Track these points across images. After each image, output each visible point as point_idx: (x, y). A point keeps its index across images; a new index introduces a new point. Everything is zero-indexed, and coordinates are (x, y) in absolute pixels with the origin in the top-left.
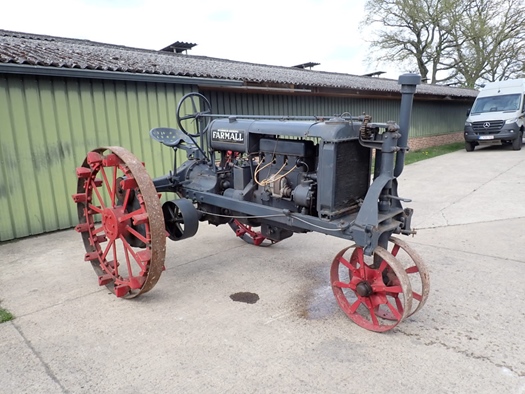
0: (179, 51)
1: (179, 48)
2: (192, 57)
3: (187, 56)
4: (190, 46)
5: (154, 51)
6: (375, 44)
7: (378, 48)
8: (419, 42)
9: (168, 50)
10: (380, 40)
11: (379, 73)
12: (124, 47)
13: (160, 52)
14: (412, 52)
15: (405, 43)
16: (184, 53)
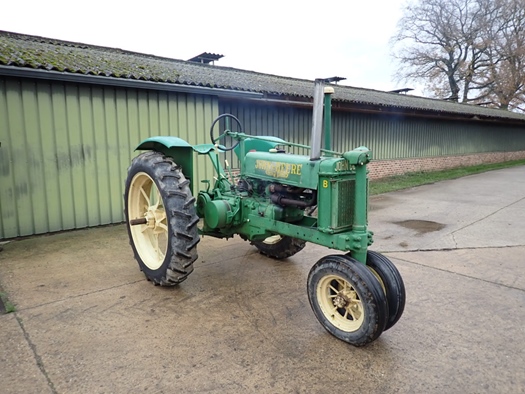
0: (206, 62)
1: (206, 59)
2: (218, 67)
3: (214, 67)
4: (217, 57)
5: (182, 61)
6: (405, 60)
7: (408, 64)
8: (452, 59)
9: (196, 60)
10: (412, 56)
11: (407, 90)
12: (153, 56)
13: (187, 62)
14: (444, 70)
15: (436, 61)
16: (211, 63)
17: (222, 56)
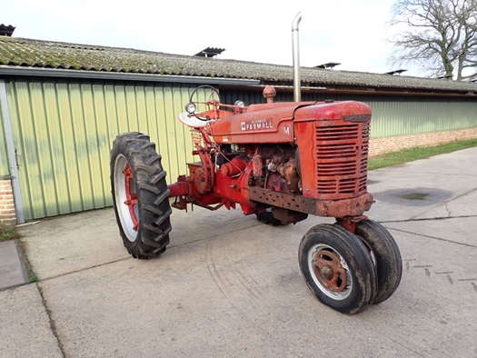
0: (210, 56)
1: (211, 52)
2: (220, 60)
3: (217, 60)
4: (219, 51)
5: (188, 56)
6: (399, 43)
7: (402, 47)
8: (445, 40)
9: (200, 55)
10: (405, 40)
11: (400, 71)
12: (162, 54)
13: (193, 57)
14: (437, 50)
15: (429, 42)
16: (214, 57)
17: (224, 50)
